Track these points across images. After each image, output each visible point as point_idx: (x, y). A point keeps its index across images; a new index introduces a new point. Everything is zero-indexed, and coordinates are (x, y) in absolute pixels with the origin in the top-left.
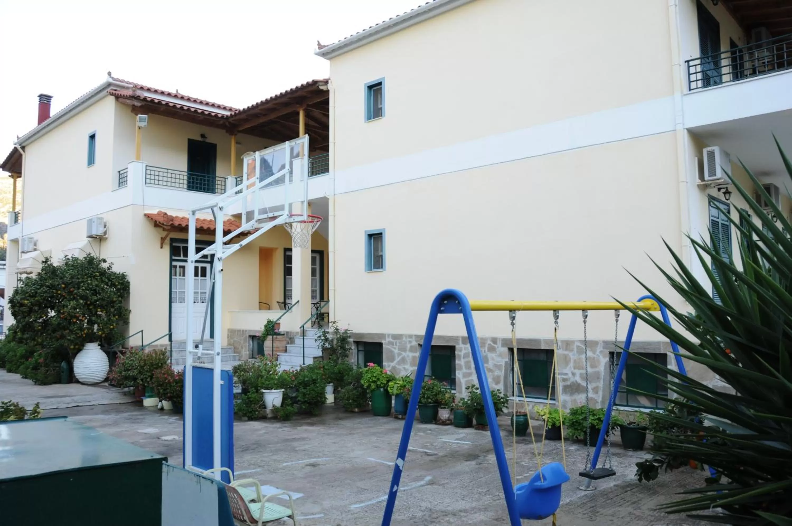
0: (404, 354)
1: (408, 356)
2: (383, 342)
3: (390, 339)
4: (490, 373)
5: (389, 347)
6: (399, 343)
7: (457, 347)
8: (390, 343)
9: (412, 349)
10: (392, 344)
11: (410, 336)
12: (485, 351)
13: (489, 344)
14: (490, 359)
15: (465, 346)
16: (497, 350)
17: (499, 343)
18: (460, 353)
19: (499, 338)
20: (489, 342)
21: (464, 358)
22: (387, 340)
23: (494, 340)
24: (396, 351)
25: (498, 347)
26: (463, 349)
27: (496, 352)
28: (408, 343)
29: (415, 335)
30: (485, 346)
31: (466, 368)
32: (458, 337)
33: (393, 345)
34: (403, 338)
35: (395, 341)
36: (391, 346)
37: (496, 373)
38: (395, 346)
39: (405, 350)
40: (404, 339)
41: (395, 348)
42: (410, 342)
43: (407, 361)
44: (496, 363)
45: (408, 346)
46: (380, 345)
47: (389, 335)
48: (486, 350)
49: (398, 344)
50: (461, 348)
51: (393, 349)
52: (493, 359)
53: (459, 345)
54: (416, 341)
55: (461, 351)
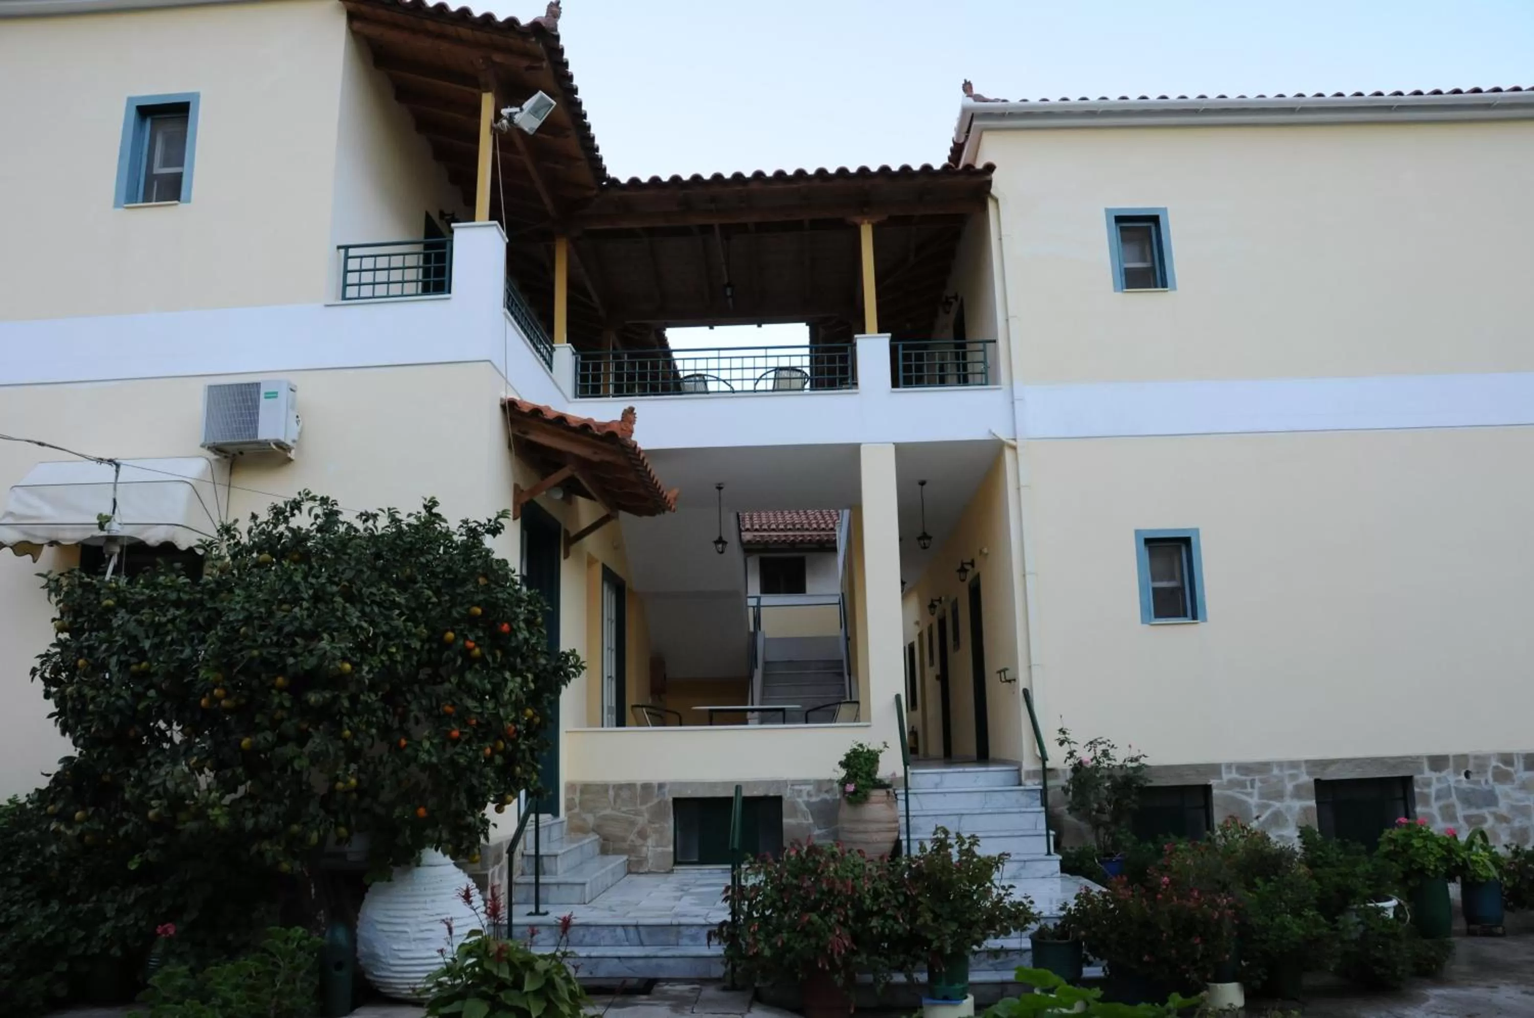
0: (1277, 805)
1: (1289, 809)
2: (1213, 782)
3: (1234, 775)
4: (1504, 825)
5: (1234, 793)
6: (1262, 781)
7: (1417, 777)
8: (1232, 784)
9: (1298, 793)
10: (1242, 785)
11: (1294, 765)
12: (1487, 782)
13: (1496, 767)
14: (1500, 797)
15: (1437, 774)
16: (1515, 777)
17: (1519, 765)
18: (1426, 790)
19: (1518, 754)
20: (1494, 763)
21: (1438, 798)
22: (1226, 777)
23: (1507, 759)
24: (1253, 800)
25: (1516, 772)
26: (1434, 781)
27: (1513, 781)
28: (1286, 781)
29: (1307, 762)
30: (1486, 772)
31: (1443, 819)
32: (1418, 757)
33: (1245, 787)
34: (1272, 770)
35: (1249, 778)
36: (1238, 789)
37: (1516, 824)
38: (1249, 790)
39: (1279, 796)
40: (1276, 771)
41: (1248, 794)
42: (1293, 777)
43: (1287, 820)
44: (1514, 803)
45: (1289, 787)
46: (1207, 790)
47: (1229, 766)
48: (1491, 780)
49: (1258, 784)
50: (1430, 779)
51: (1244, 797)
52: (1507, 796)
53: (1422, 772)
54: (1309, 773)
55: (1428, 784)
